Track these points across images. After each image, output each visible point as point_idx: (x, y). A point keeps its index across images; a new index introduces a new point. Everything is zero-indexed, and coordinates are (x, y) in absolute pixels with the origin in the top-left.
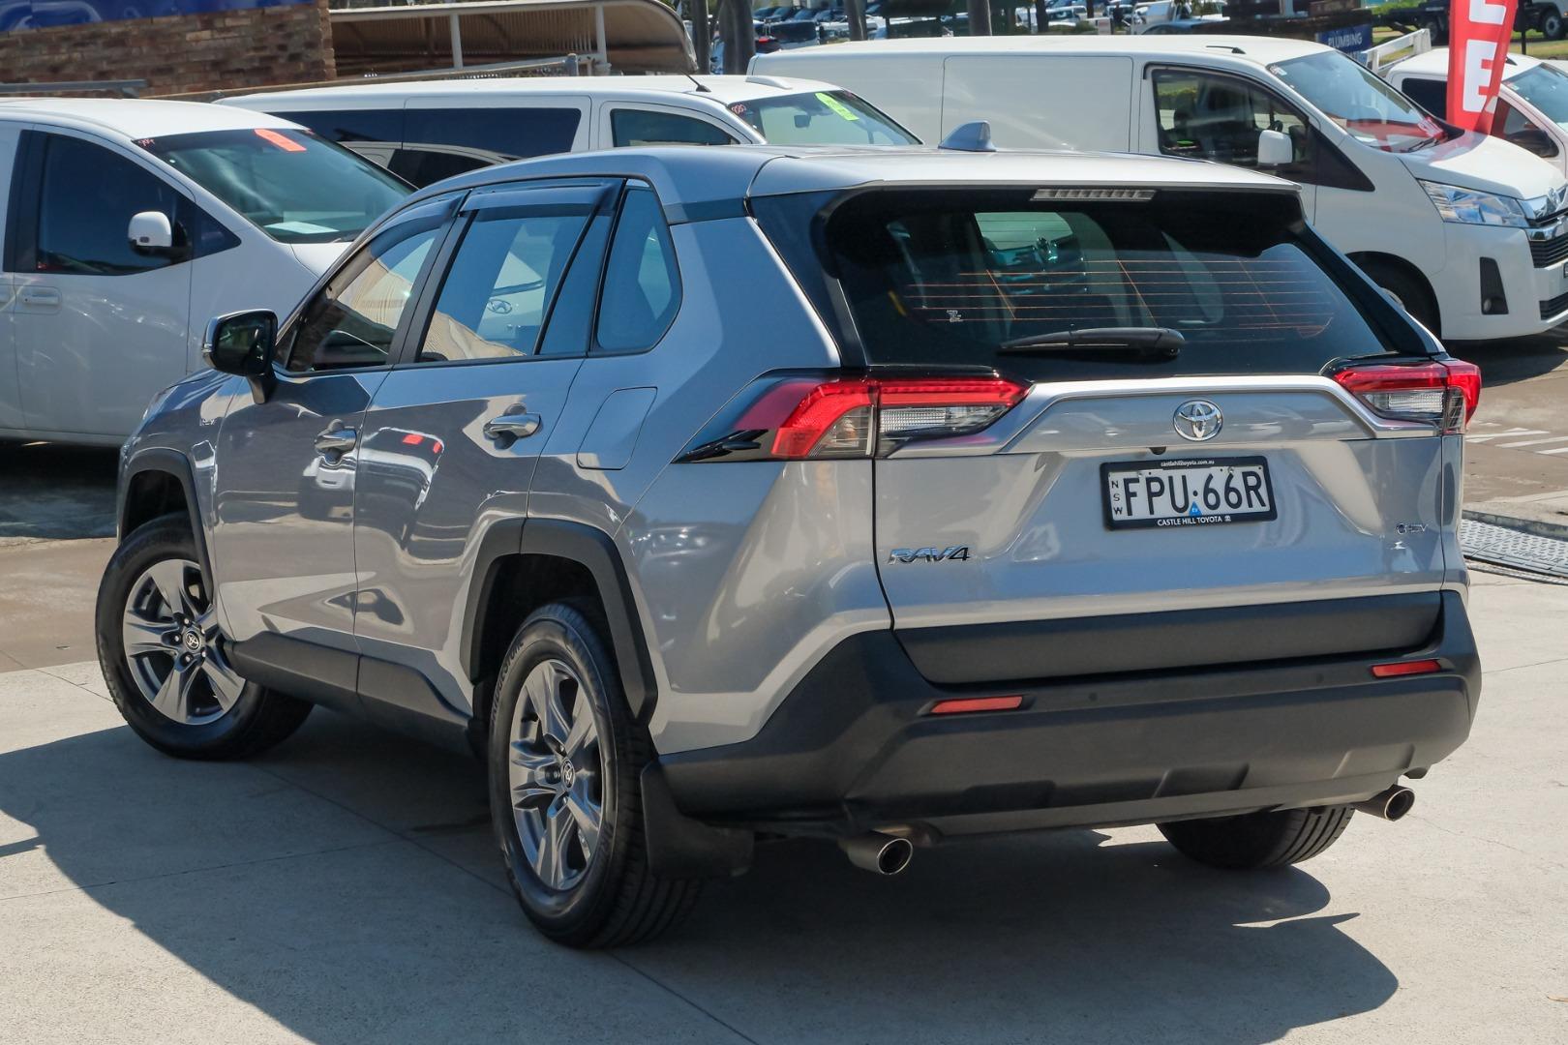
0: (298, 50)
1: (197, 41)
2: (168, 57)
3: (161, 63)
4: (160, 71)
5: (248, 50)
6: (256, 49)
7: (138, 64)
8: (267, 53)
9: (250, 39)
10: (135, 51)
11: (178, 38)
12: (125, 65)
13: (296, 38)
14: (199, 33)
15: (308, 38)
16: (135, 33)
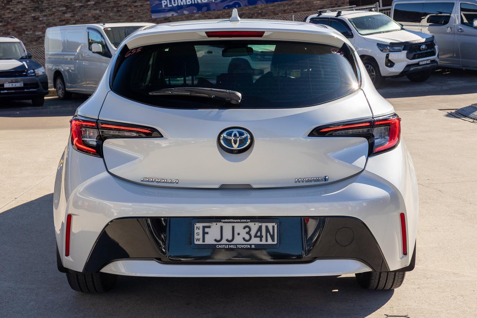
0: (340, 5)
1: (316, 3)
2: (310, 7)
3: (308, 9)
4: (308, 10)
5: (328, 5)
6: (330, 5)
7: (303, 9)
8: (333, 5)
9: (328, 2)
10: (302, 6)
11: (312, 3)
12: (300, 9)
13: (340, 2)
14: (317, 2)
15: (342, 2)
16: (302, 2)
